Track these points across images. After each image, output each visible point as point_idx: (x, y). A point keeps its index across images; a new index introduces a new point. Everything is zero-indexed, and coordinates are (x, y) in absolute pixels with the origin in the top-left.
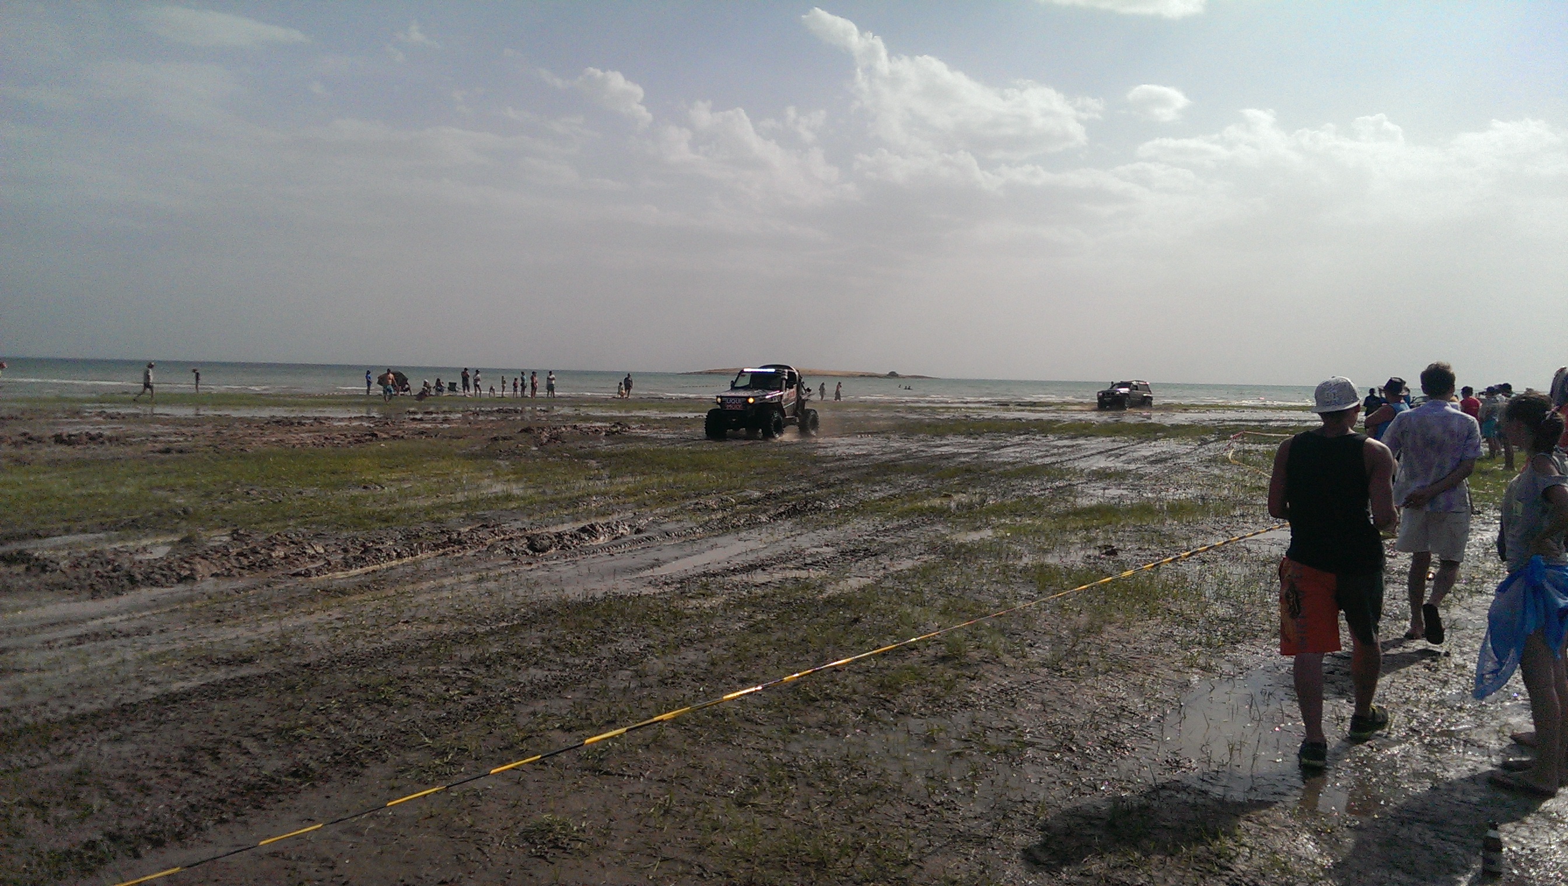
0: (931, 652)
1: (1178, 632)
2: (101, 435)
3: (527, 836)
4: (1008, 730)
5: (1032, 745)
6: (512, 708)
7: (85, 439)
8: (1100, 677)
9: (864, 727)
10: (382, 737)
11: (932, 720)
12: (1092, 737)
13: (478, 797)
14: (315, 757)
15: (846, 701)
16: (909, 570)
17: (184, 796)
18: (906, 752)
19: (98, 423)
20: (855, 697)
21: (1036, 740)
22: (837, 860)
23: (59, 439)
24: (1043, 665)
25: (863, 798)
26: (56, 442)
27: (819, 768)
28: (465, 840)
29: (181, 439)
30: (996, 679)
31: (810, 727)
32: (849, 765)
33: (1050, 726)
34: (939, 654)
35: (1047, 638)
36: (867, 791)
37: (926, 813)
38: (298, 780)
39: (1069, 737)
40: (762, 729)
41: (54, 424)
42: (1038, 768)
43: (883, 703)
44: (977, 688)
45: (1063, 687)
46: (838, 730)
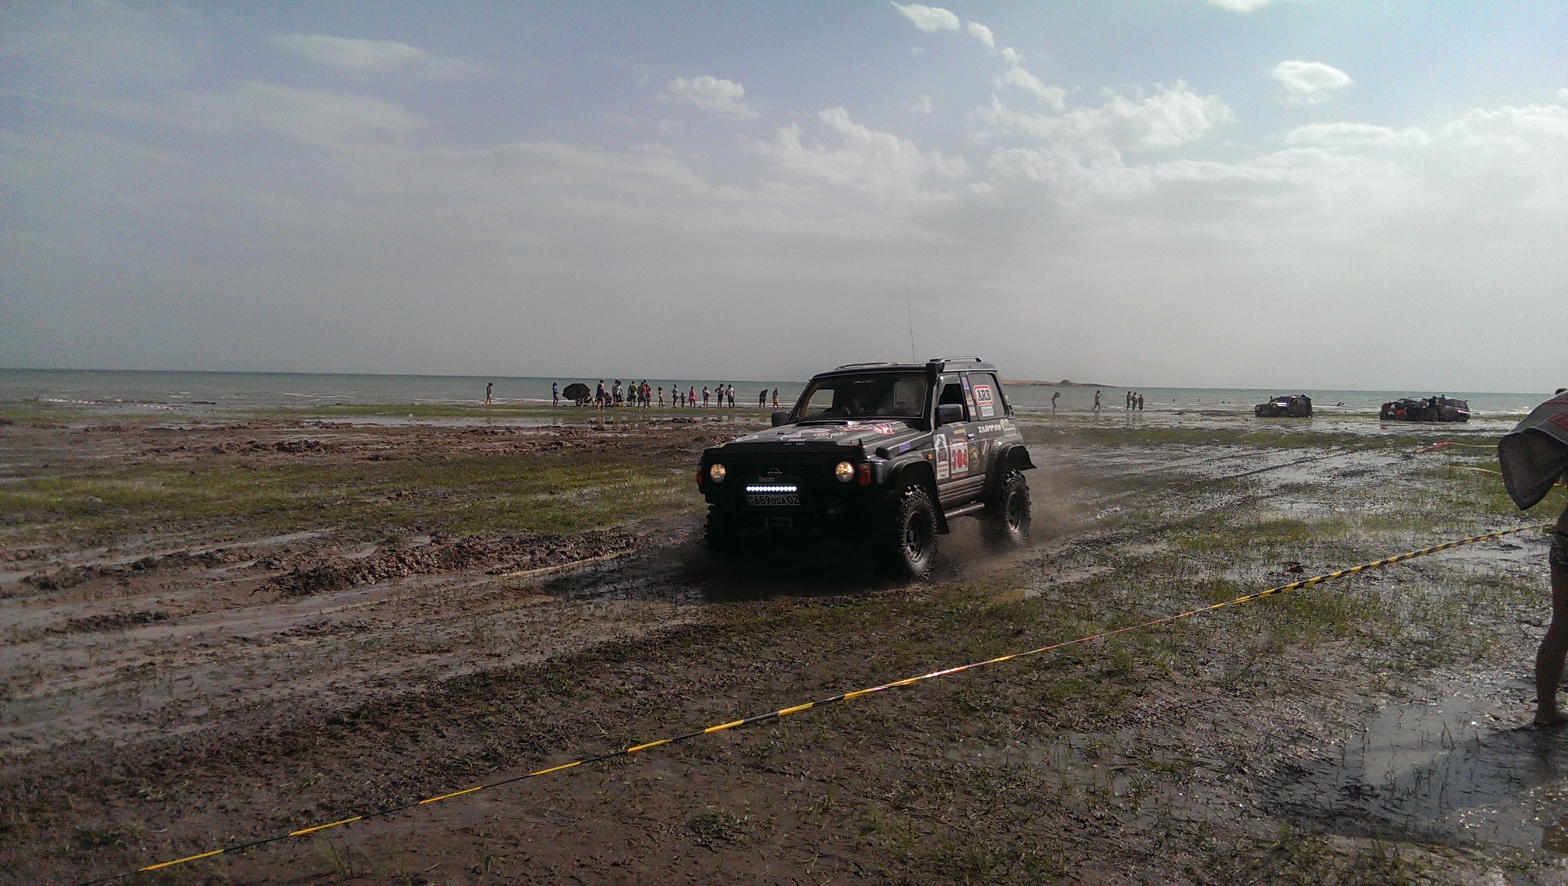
0: (1096, 666)
1: (1367, 654)
2: (317, 443)
3: (693, 826)
4: (1176, 748)
5: (1201, 764)
6: (681, 705)
7: (304, 446)
8: (1278, 698)
9: (1024, 739)
10: (563, 727)
11: (1095, 735)
12: (1266, 760)
13: (648, 786)
14: (503, 743)
15: (1006, 712)
16: (1077, 583)
17: (386, 774)
18: (1067, 765)
19: (316, 432)
20: (1015, 708)
21: (1206, 760)
22: (991, 868)
23: (281, 447)
24: (1216, 684)
25: (1021, 809)
26: (278, 449)
27: (977, 776)
28: (637, 826)
29: (388, 447)
30: (1165, 696)
31: (970, 736)
32: (1007, 775)
33: (1221, 747)
34: (1105, 669)
35: (1221, 656)
36: (1026, 802)
37: (1085, 827)
38: (487, 764)
39: (1241, 758)
40: (920, 735)
41: (278, 433)
42: (1208, 788)
43: (1045, 716)
44: (1144, 704)
45: (1236, 707)
46: (997, 740)
